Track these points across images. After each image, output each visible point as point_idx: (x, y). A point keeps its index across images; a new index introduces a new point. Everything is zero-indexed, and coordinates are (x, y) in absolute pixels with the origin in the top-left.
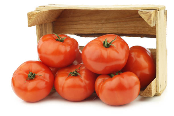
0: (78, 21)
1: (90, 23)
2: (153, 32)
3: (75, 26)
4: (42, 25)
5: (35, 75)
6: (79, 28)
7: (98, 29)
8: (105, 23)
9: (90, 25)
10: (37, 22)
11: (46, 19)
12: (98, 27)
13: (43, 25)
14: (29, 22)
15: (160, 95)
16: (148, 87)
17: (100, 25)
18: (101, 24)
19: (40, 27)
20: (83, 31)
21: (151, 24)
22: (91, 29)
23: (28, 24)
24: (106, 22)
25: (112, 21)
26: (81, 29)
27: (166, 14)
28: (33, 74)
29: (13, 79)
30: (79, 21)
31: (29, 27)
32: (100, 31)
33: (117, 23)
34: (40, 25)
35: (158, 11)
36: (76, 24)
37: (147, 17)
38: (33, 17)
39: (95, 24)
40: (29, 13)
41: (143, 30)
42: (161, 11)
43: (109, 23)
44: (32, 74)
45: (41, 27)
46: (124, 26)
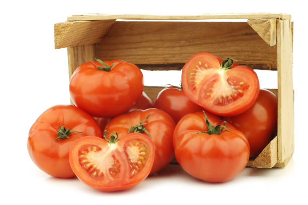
0: (137, 43)
1: (159, 46)
2: (270, 59)
3: (134, 52)
4: (77, 47)
5: (69, 131)
6: (140, 55)
7: (174, 55)
8: (186, 46)
9: (160, 49)
10: (71, 42)
11: (85, 38)
12: (174, 52)
13: (80, 48)
14: (56, 40)
15: (284, 166)
16: (263, 150)
17: (178, 48)
18: (180, 46)
19: (74, 50)
20: (147, 60)
21: (270, 40)
22: (162, 56)
23: (54, 44)
24: (188, 43)
25: (199, 42)
26: (144, 57)
27: (292, 29)
28: (67, 130)
29: (30, 139)
30: (140, 42)
31: (56, 48)
32: (178, 58)
33: (207, 45)
34: (74, 48)
35: (280, 21)
36: (135, 48)
37: (263, 29)
38: (64, 30)
39: (168, 47)
40: (58, 24)
41: (253, 57)
42: (284, 21)
43: (194, 45)
44: (65, 130)
45: (76, 52)
46: (220, 49)
